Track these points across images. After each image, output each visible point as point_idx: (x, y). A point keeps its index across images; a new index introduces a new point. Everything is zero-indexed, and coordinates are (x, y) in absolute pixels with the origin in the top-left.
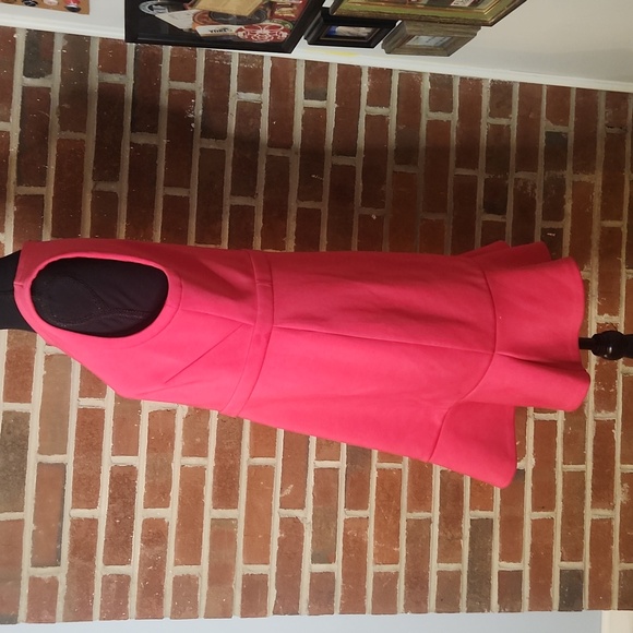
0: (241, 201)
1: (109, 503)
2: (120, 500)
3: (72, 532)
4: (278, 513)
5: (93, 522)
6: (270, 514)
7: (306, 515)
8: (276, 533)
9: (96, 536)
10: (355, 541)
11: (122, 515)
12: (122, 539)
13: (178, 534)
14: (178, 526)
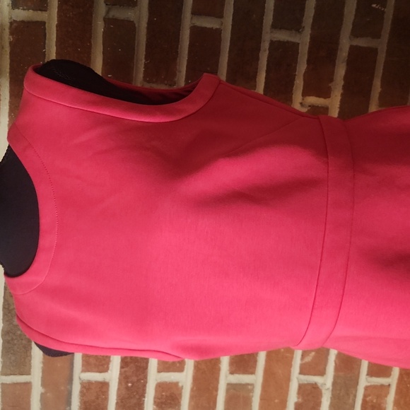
0: (283, 36)
1: (122, 367)
2: (132, 365)
3: (82, 394)
4: (296, 379)
5: (104, 386)
6: (288, 379)
7: (326, 382)
8: (293, 398)
9: (106, 399)
10: (373, 407)
11: (135, 379)
12: (134, 401)
13: (192, 397)
14: (192, 390)
